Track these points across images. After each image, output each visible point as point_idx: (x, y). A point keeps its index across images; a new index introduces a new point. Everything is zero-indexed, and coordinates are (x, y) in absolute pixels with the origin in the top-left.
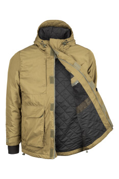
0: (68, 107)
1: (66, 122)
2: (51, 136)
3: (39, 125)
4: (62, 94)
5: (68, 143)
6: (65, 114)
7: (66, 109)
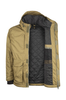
0: (40, 59)
1: (39, 67)
2: (27, 77)
3: (20, 71)
4: (36, 52)
5: (40, 79)
6: (38, 63)
7: (39, 60)
